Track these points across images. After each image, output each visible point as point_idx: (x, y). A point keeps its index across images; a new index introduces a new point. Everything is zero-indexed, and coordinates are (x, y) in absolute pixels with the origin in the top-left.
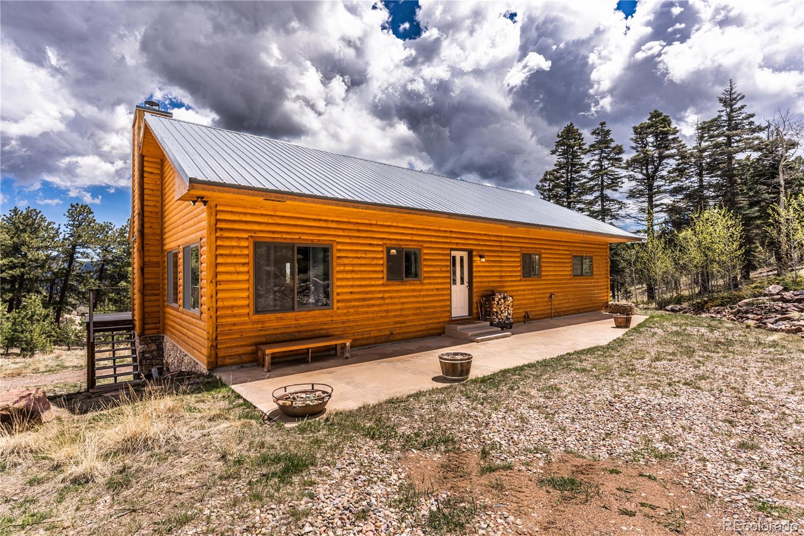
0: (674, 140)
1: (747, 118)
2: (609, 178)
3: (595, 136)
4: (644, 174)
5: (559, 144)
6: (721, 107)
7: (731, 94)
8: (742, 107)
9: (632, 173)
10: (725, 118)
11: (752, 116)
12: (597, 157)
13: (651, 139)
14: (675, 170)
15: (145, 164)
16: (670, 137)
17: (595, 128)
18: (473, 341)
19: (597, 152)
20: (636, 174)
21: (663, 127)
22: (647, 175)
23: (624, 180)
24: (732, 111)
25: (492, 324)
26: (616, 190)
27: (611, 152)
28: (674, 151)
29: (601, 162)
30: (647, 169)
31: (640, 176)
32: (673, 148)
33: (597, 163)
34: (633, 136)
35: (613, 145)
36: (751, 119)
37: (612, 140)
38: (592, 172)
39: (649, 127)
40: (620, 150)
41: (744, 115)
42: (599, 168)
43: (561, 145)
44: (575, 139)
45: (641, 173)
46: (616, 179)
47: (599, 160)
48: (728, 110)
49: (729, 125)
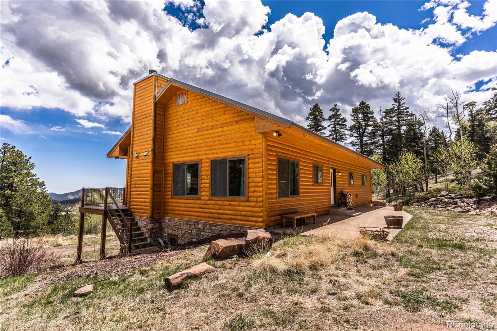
0: (372, 117)
1: (406, 109)
2: (339, 135)
3: (332, 112)
4: (358, 134)
5: (311, 114)
6: (393, 102)
7: (398, 97)
8: (404, 104)
9: (352, 133)
10: (396, 108)
11: (408, 108)
12: (333, 123)
13: (360, 116)
14: (371, 133)
15: (157, 108)
16: (370, 116)
17: (332, 107)
18: (351, 216)
19: (333, 120)
20: (354, 134)
21: (367, 110)
22: (360, 134)
23: (348, 136)
24: (399, 105)
25: (347, 209)
26: (342, 142)
27: (340, 121)
28: (371, 123)
29: (335, 126)
30: (359, 131)
31: (356, 135)
32: (371, 121)
33: (333, 126)
34: (352, 113)
35: (341, 117)
36: (407, 110)
37: (340, 114)
38: (331, 131)
39: (359, 109)
40: (344, 120)
41: (404, 108)
42: (334, 129)
43: (312, 115)
44: (318, 112)
45: (357, 133)
46: (343, 135)
47: (334, 125)
48: (397, 104)
49: (398, 112)
